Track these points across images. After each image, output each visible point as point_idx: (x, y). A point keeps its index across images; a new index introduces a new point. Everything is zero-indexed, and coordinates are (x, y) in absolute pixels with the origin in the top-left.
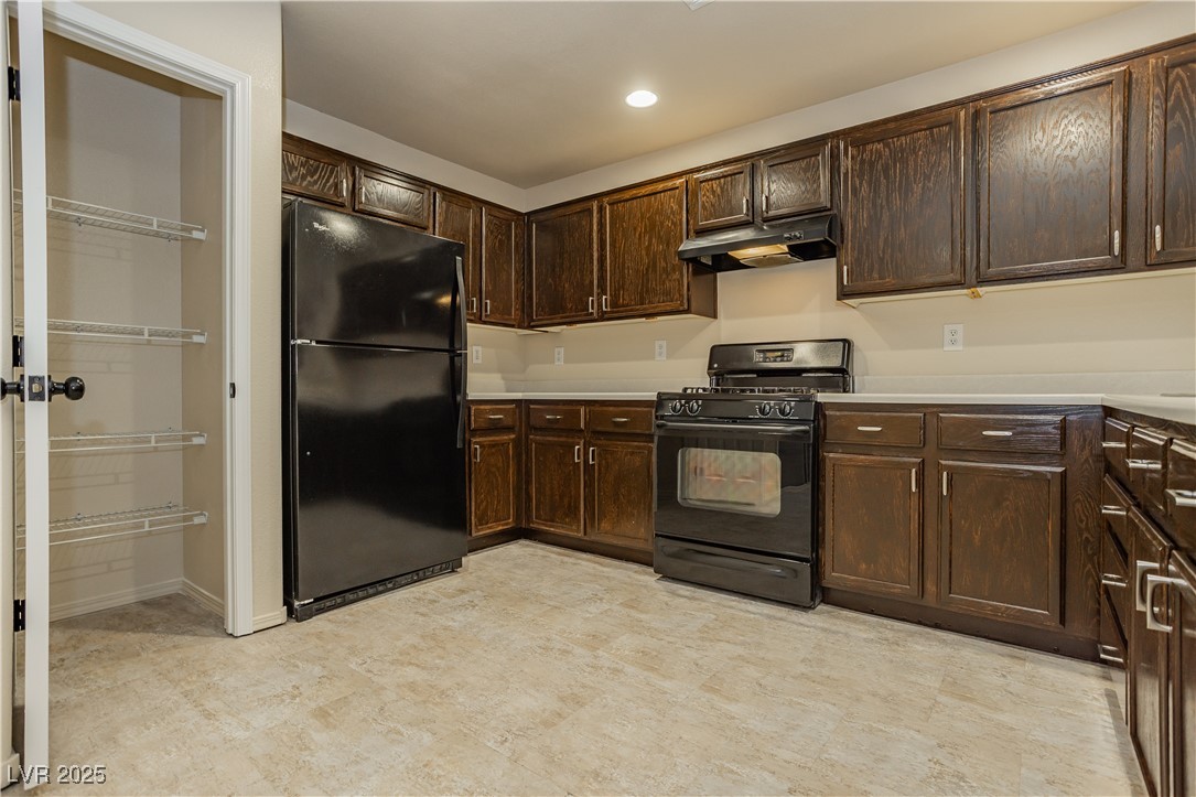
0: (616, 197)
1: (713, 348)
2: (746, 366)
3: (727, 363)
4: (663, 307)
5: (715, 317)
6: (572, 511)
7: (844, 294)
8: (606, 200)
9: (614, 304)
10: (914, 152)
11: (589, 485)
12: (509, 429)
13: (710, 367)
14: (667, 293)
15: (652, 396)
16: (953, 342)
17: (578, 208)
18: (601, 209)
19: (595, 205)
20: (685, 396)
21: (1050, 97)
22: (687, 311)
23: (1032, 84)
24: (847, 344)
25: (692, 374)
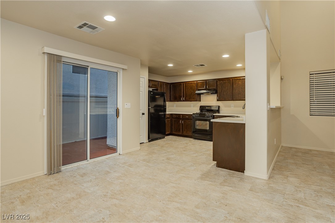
0: (186, 83)
1: (200, 106)
2: (205, 109)
3: (202, 108)
4: (193, 100)
5: (201, 101)
6: (179, 130)
7: (218, 100)
8: (184, 83)
9: (185, 99)
10: (226, 83)
11: (182, 126)
12: (169, 118)
13: (200, 109)
14: (194, 98)
15: (192, 114)
16: (232, 107)
17: (179, 84)
18: (183, 84)
19: (182, 84)
20: (196, 114)
21: (240, 79)
22: (197, 101)
23: (238, 77)
24: (219, 107)
25: (197, 110)
